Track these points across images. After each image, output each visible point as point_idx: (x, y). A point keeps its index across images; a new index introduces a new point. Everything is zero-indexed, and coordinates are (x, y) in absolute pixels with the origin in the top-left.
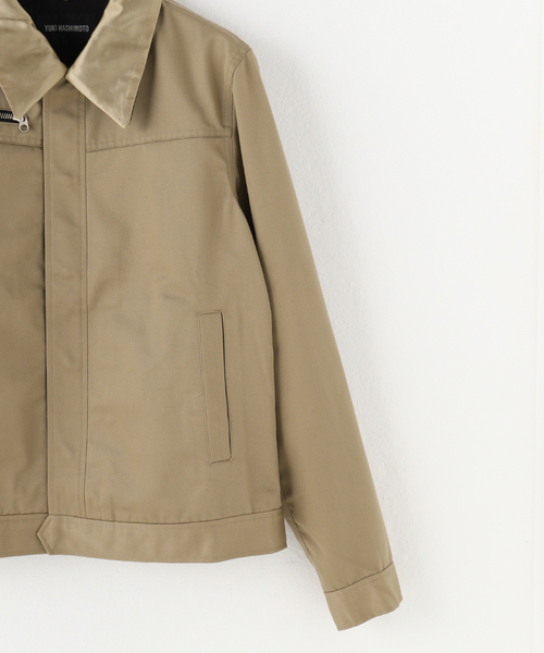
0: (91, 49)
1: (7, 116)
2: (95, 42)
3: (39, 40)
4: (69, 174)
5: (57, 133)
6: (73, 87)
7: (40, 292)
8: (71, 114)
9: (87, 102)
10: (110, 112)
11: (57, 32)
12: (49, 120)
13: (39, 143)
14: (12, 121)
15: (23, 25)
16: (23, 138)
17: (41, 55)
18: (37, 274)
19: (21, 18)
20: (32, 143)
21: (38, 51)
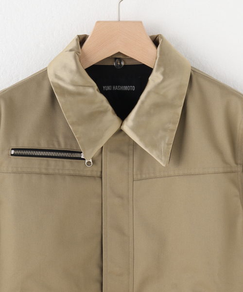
0: (140, 107)
1: (77, 155)
2: (143, 103)
3: (102, 101)
4: (121, 197)
5: (113, 167)
6: (125, 134)
7: (98, 285)
8: (123, 153)
9: (135, 144)
10: (154, 155)
11: (112, 91)
12: (107, 157)
13: (99, 174)
14: (80, 159)
15: (91, 90)
16: (89, 170)
17: (104, 112)
18: (96, 272)
19: (89, 85)
20: (94, 174)
21: (101, 109)
